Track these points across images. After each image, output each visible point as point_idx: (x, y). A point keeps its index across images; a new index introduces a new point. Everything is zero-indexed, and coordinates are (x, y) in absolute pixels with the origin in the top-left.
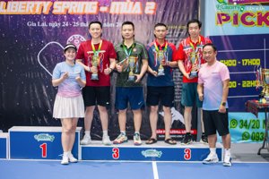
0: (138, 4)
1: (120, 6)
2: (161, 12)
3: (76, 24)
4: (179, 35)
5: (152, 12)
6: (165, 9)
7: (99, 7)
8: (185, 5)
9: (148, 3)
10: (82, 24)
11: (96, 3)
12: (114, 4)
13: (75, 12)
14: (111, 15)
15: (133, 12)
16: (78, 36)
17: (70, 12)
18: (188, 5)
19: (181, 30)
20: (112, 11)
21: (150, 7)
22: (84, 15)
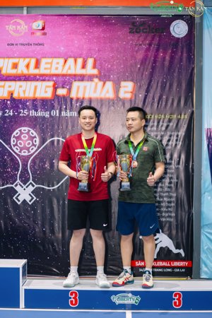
0: (109, 85)
1: (85, 87)
2: (141, 96)
3: (24, 113)
4: (167, 126)
5: (128, 96)
6: (148, 91)
7: (55, 88)
8: (175, 85)
9: (123, 84)
10: (32, 113)
11: (51, 83)
12: (76, 84)
13: (22, 95)
14: (72, 99)
15: (103, 96)
16: (27, 128)
17: (15, 96)
18: (179, 85)
19: (170, 121)
20: (73, 95)
21: (127, 89)
22: (34, 100)
